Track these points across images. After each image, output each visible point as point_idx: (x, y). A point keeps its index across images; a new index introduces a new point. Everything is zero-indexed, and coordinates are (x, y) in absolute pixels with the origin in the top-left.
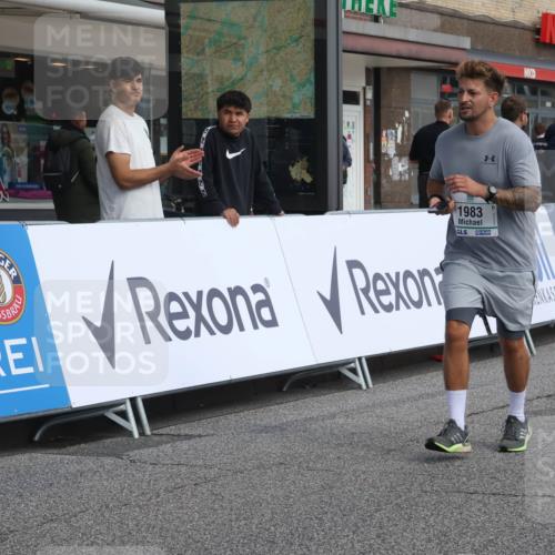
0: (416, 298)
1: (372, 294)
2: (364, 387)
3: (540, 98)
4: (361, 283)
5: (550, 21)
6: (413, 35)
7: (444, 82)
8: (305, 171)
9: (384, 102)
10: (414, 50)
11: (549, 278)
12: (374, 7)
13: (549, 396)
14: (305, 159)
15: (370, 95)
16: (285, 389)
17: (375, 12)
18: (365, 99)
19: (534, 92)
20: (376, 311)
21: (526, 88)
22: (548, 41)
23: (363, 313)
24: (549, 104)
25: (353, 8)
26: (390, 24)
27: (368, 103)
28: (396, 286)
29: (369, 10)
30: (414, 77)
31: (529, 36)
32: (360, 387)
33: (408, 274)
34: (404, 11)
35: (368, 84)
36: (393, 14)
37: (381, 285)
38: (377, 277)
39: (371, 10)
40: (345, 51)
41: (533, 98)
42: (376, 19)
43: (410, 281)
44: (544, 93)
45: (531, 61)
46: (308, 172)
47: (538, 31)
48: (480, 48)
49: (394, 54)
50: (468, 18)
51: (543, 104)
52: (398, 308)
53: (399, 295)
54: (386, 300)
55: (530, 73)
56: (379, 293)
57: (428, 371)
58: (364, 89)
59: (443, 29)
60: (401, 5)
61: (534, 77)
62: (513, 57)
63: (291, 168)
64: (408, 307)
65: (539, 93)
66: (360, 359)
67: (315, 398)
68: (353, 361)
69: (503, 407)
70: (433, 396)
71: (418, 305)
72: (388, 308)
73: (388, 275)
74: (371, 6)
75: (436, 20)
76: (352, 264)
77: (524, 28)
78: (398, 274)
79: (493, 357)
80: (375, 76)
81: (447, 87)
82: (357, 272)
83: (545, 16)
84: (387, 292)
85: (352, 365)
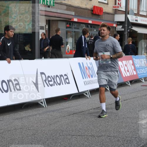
0: (59, 82)
1: (47, 82)
2: (45, 107)
3: (93, 28)
4: (44, 79)
5: (95, 8)
6: (59, 11)
7: (67, 24)
8: (29, 48)
9: (51, 29)
10: (59, 15)
11: (95, 77)
12: (48, 3)
13: (94, 109)
14: (29, 45)
15: (47, 27)
16: (23, 108)
17: (49, 5)
18: (46, 28)
19: (91, 27)
20: (48, 86)
21: (89, 26)
22: (95, 13)
23: (45, 87)
24: (95, 30)
25: (43, 3)
26: (53, 8)
27: (47, 29)
28: (54, 79)
29: (47, 4)
30: (59, 23)
31: (90, 12)
32: (43, 107)
33: (57, 76)
34: (57, 4)
35: (46, 24)
36: (53, 5)
37: (49, 79)
38: (49, 77)
39: (48, 4)
40: (40, 15)
41: (91, 28)
42: (49, 7)
43: (58, 78)
44: (94, 27)
45: (90, 18)
46: (30, 48)
47: (92, 11)
48: (77, 15)
49: (54, 16)
50: (74, 7)
51: (94, 30)
52: (54, 85)
53: (54, 82)
54: (51, 83)
55: (90, 22)
56: (49, 81)
57: (62, 102)
58: (46, 25)
59: (67, 10)
60: (56, 3)
61: (91, 23)
62: (86, 17)
63: (25, 47)
64: (57, 85)
65: (93, 27)
66: (43, 99)
67: (31, 110)
68: (41, 100)
69: (82, 112)
70: (63, 109)
71: (60, 84)
72: (51, 85)
73: (51, 76)
74: (47, 3)
75: (65, 7)
76: (42, 73)
77: (88, 10)
78: (54, 76)
79: (79, 98)
80: (49, 22)
81: (68, 25)
82: (43, 75)
83: (94, 7)
84: (51, 81)
85: (41, 101)
